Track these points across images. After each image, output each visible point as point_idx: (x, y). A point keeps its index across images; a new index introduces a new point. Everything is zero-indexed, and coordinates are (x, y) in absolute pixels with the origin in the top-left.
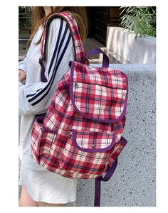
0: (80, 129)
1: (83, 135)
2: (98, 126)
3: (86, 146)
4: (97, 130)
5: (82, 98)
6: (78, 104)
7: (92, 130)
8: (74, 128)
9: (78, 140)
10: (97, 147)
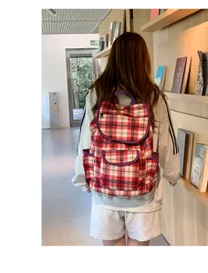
0: (108, 149)
2: (124, 145)
3: (114, 162)
4: (123, 149)
5: (106, 125)
6: (103, 130)
7: (119, 149)
8: (103, 149)
9: (107, 158)
10: (124, 161)
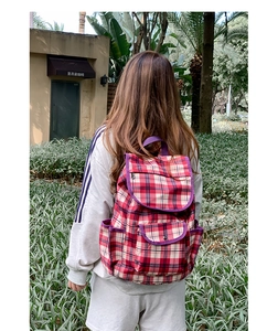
0: (147, 222)
1: (151, 228)
2: (165, 216)
4: (165, 221)
5: (141, 188)
6: (137, 196)
8: (140, 222)
10: (169, 238)
